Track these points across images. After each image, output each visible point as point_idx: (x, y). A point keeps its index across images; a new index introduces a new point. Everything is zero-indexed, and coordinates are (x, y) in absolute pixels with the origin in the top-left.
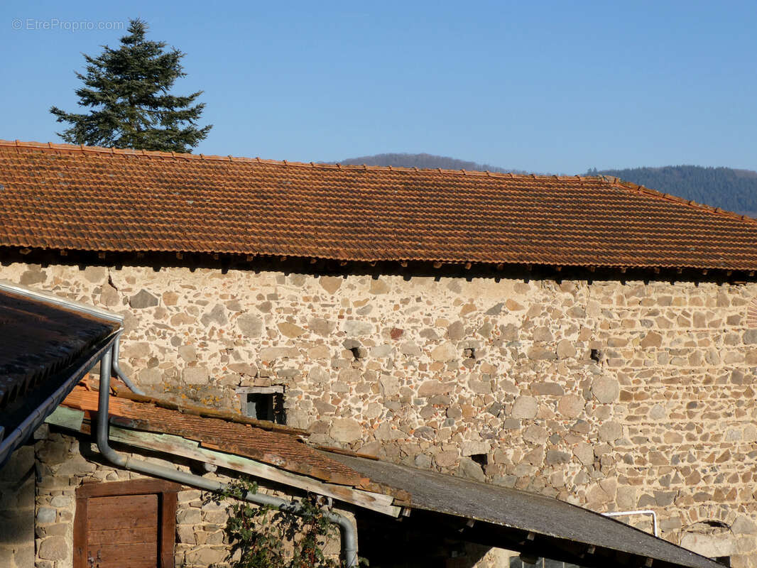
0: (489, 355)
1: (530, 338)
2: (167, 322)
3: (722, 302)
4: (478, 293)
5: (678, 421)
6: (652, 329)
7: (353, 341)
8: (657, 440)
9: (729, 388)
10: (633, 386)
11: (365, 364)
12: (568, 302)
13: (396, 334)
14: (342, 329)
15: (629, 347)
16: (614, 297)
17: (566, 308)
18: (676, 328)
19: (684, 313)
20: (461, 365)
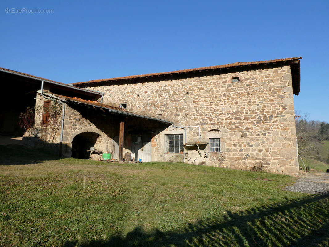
0: (163, 95)
1: (172, 91)
2: (110, 93)
3: (221, 78)
4: (162, 83)
5: (207, 107)
6: (202, 87)
7: (138, 94)
8: (202, 111)
9: (222, 98)
10: (196, 99)
11: (140, 98)
12: (181, 83)
13: (146, 92)
14: (137, 92)
15: (196, 91)
16: (192, 81)
17: (181, 84)
18: (208, 85)
19: (210, 82)
20: (158, 97)
